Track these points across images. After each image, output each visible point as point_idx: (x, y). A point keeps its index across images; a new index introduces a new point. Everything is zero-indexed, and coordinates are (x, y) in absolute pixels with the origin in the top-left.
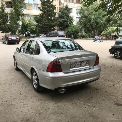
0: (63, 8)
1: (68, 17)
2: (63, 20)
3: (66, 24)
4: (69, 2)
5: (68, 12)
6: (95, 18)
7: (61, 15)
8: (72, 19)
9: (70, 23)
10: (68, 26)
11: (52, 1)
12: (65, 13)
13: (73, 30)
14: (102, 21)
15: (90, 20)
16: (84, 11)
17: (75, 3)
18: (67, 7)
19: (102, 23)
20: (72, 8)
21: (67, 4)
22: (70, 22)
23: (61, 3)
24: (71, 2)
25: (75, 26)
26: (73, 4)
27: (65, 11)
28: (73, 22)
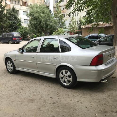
0: (9, 10)
1: (16, 19)
2: (11, 22)
3: (15, 25)
4: (15, 4)
5: (16, 14)
6: (45, 20)
7: (9, 17)
8: (20, 21)
9: (19, 25)
10: (17, 28)
11: (1, 1)
12: (12, 15)
13: (23, 32)
14: (52, 23)
15: (40, 22)
16: (34, 13)
17: (22, 5)
18: (14, 9)
19: (51, 25)
20: (19, 10)
21: (14, 6)
22: (19, 23)
23: (7, 4)
24: (17, 4)
25: (24, 28)
26: (19, 6)
27: (13, 13)
28: (21, 23)
